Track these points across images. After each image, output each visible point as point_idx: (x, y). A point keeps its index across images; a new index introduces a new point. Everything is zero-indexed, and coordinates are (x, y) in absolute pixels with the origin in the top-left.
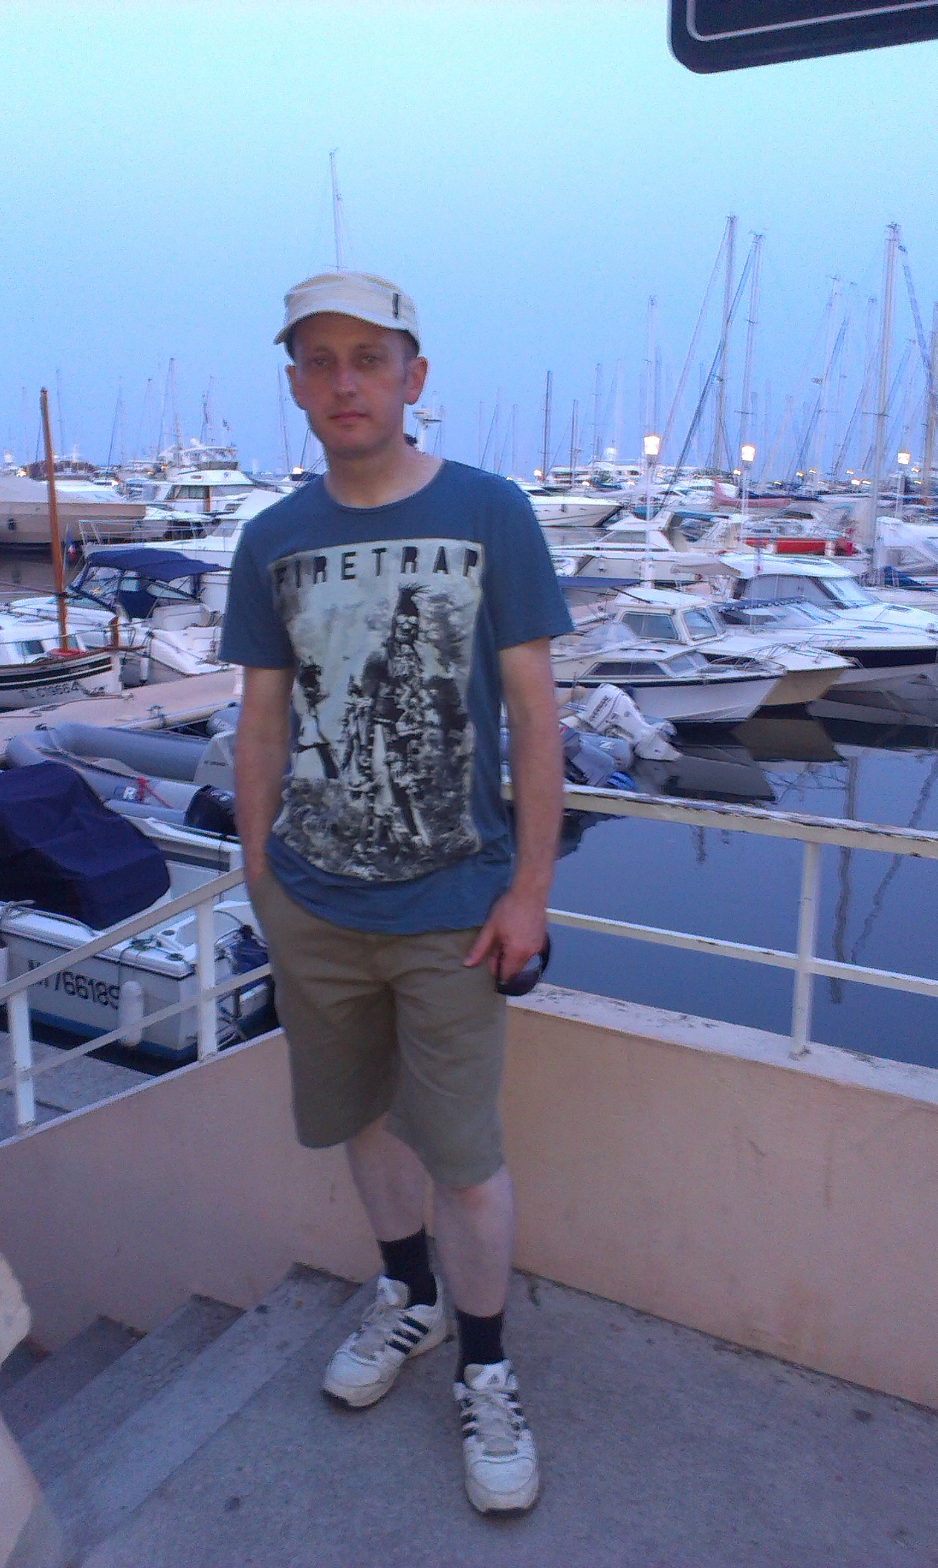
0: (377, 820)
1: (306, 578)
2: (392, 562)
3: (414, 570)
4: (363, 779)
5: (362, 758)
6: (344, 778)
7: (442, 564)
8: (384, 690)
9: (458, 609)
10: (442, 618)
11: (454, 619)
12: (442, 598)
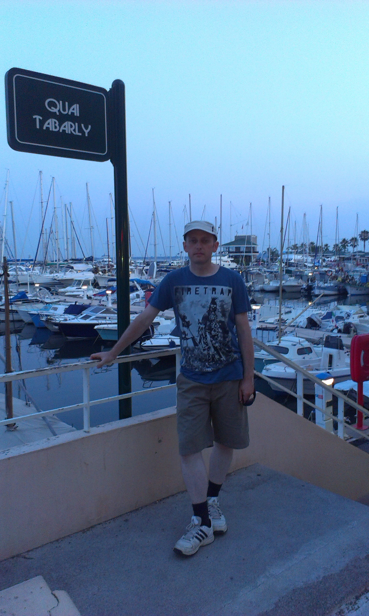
0: (211, 356)
1: (185, 293)
2: (209, 291)
3: (215, 293)
4: (206, 345)
5: (204, 341)
6: (200, 346)
7: (222, 292)
8: (208, 324)
9: (226, 304)
10: (222, 306)
11: (225, 306)
12: (222, 301)
